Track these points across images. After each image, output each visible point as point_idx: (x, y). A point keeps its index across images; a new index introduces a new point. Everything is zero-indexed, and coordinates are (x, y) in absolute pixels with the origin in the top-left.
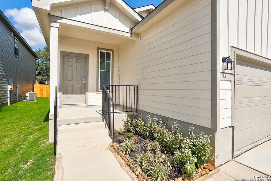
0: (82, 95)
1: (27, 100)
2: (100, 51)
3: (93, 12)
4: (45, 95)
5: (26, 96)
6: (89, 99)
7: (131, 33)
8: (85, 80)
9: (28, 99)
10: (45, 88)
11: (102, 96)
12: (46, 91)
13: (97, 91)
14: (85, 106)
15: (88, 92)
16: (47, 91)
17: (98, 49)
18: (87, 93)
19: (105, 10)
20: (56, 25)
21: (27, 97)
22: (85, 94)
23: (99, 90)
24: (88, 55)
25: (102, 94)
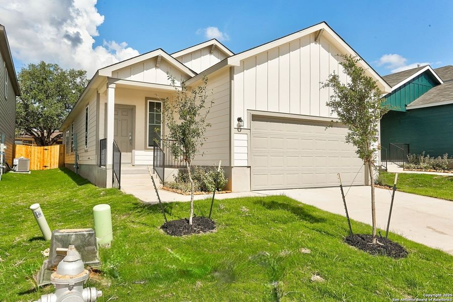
0: (128, 153)
1: (15, 171)
2: (148, 101)
3: (145, 71)
4: (36, 165)
5: (14, 164)
6: (136, 158)
7: (182, 87)
8: (131, 136)
9: (17, 168)
10: (36, 152)
11: (153, 155)
12: (36, 159)
13: (146, 149)
14: (131, 165)
15: (134, 149)
16: (38, 158)
17: (147, 98)
18: (133, 151)
19: (156, 67)
20: (113, 86)
21: (16, 165)
22: (131, 152)
23: (148, 147)
24: (135, 106)
25: (153, 152)
